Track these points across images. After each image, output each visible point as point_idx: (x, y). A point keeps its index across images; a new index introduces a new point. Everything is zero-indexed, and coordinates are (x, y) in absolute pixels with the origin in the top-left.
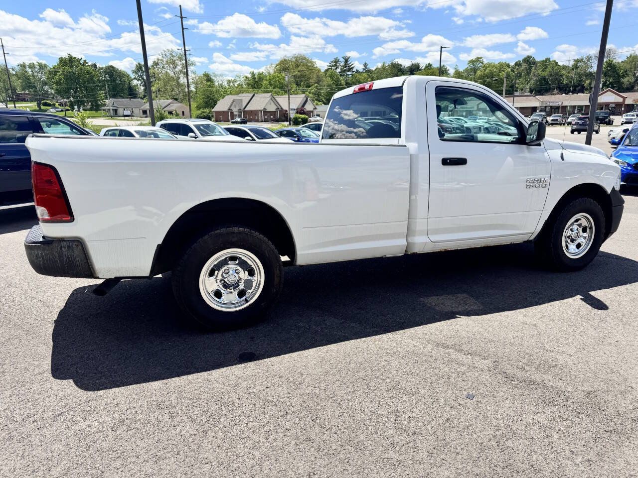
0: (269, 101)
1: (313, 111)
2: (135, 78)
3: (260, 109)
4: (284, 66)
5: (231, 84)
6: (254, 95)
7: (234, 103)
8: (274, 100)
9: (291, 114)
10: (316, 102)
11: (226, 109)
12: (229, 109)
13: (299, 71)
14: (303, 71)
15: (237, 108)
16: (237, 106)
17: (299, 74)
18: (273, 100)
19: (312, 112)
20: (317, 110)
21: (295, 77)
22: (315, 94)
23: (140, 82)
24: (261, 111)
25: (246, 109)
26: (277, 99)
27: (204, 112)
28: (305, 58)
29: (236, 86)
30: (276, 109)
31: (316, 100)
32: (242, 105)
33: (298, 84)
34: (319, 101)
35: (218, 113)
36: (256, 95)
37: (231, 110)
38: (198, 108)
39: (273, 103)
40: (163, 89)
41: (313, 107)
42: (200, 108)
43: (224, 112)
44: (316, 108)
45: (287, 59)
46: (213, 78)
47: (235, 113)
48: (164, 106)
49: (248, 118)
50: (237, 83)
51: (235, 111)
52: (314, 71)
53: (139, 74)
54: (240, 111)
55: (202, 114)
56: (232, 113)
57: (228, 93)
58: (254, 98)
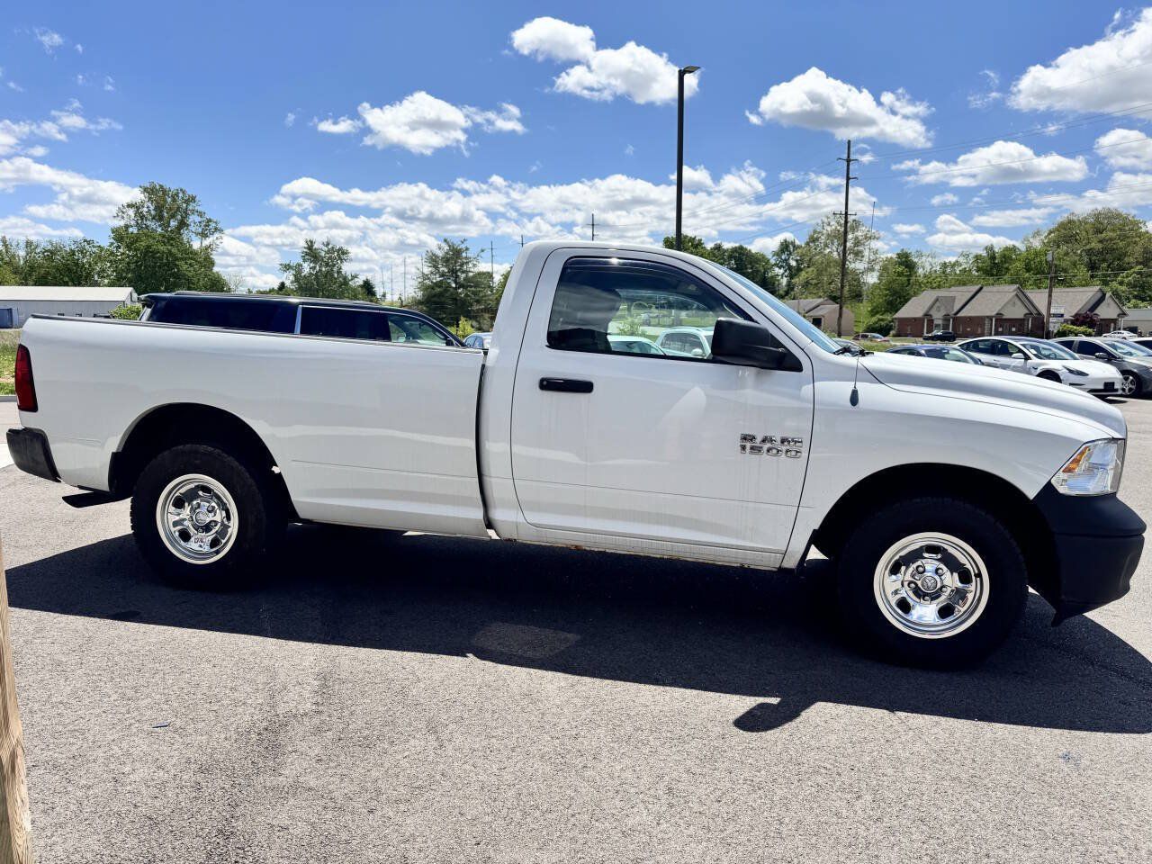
0: (1010, 300)
1: (1116, 320)
2: (776, 265)
3: (988, 314)
4: (1067, 233)
5: (948, 270)
6: (981, 288)
7: (938, 304)
8: (1024, 299)
9: (1051, 325)
10: (1133, 301)
11: (919, 314)
12: (926, 315)
13: (1101, 242)
14: (1111, 239)
15: (943, 313)
16: (942, 308)
17: (1100, 246)
18: (1022, 297)
19: (1114, 321)
20: (1126, 318)
21: (1090, 252)
22: (1135, 286)
23: (782, 271)
24: (990, 318)
25: (960, 315)
26: (1029, 295)
27: (882, 320)
28: (1119, 215)
29: (958, 272)
30: (1025, 315)
31: (1135, 297)
32: (953, 307)
33: (1092, 267)
34: (1143, 300)
35: (903, 321)
36: (985, 288)
37: (931, 316)
38: (873, 312)
39: (1019, 303)
40: (815, 281)
41: (1118, 311)
42: (877, 313)
43: (915, 319)
44: (1123, 314)
45: (1075, 218)
46: (916, 260)
47: (936, 322)
48: (807, 309)
49: (961, 329)
50: (961, 268)
51: (938, 317)
52: (1138, 239)
53: (783, 257)
54: (946, 318)
55: (876, 323)
56: (931, 321)
57: (935, 285)
58: (979, 295)
